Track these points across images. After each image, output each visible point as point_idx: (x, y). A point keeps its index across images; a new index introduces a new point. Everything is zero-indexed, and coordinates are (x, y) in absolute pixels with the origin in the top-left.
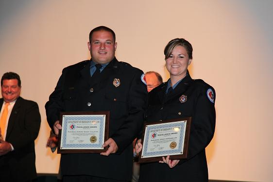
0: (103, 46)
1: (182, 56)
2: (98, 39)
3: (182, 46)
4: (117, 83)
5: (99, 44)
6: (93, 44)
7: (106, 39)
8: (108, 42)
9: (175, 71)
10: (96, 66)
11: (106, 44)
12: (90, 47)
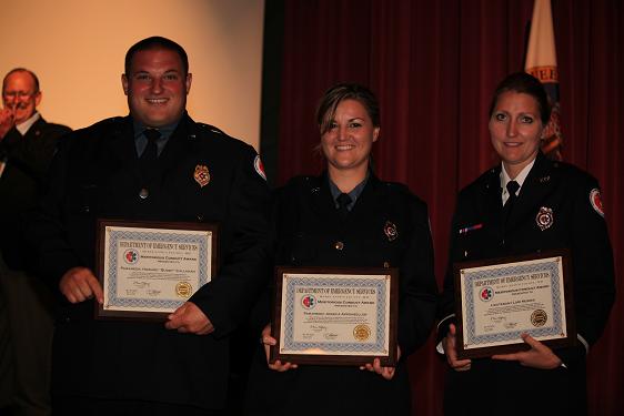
0: (157, 86)
1: (356, 121)
2: (147, 69)
3: (355, 99)
4: (202, 177)
5: (148, 81)
6: (134, 79)
7: (166, 69)
8: (170, 73)
9: (344, 159)
10: (146, 133)
11: (167, 80)
12: (126, 85)
